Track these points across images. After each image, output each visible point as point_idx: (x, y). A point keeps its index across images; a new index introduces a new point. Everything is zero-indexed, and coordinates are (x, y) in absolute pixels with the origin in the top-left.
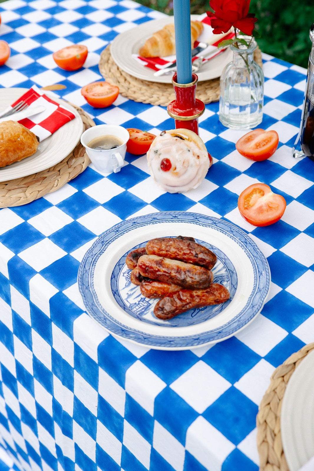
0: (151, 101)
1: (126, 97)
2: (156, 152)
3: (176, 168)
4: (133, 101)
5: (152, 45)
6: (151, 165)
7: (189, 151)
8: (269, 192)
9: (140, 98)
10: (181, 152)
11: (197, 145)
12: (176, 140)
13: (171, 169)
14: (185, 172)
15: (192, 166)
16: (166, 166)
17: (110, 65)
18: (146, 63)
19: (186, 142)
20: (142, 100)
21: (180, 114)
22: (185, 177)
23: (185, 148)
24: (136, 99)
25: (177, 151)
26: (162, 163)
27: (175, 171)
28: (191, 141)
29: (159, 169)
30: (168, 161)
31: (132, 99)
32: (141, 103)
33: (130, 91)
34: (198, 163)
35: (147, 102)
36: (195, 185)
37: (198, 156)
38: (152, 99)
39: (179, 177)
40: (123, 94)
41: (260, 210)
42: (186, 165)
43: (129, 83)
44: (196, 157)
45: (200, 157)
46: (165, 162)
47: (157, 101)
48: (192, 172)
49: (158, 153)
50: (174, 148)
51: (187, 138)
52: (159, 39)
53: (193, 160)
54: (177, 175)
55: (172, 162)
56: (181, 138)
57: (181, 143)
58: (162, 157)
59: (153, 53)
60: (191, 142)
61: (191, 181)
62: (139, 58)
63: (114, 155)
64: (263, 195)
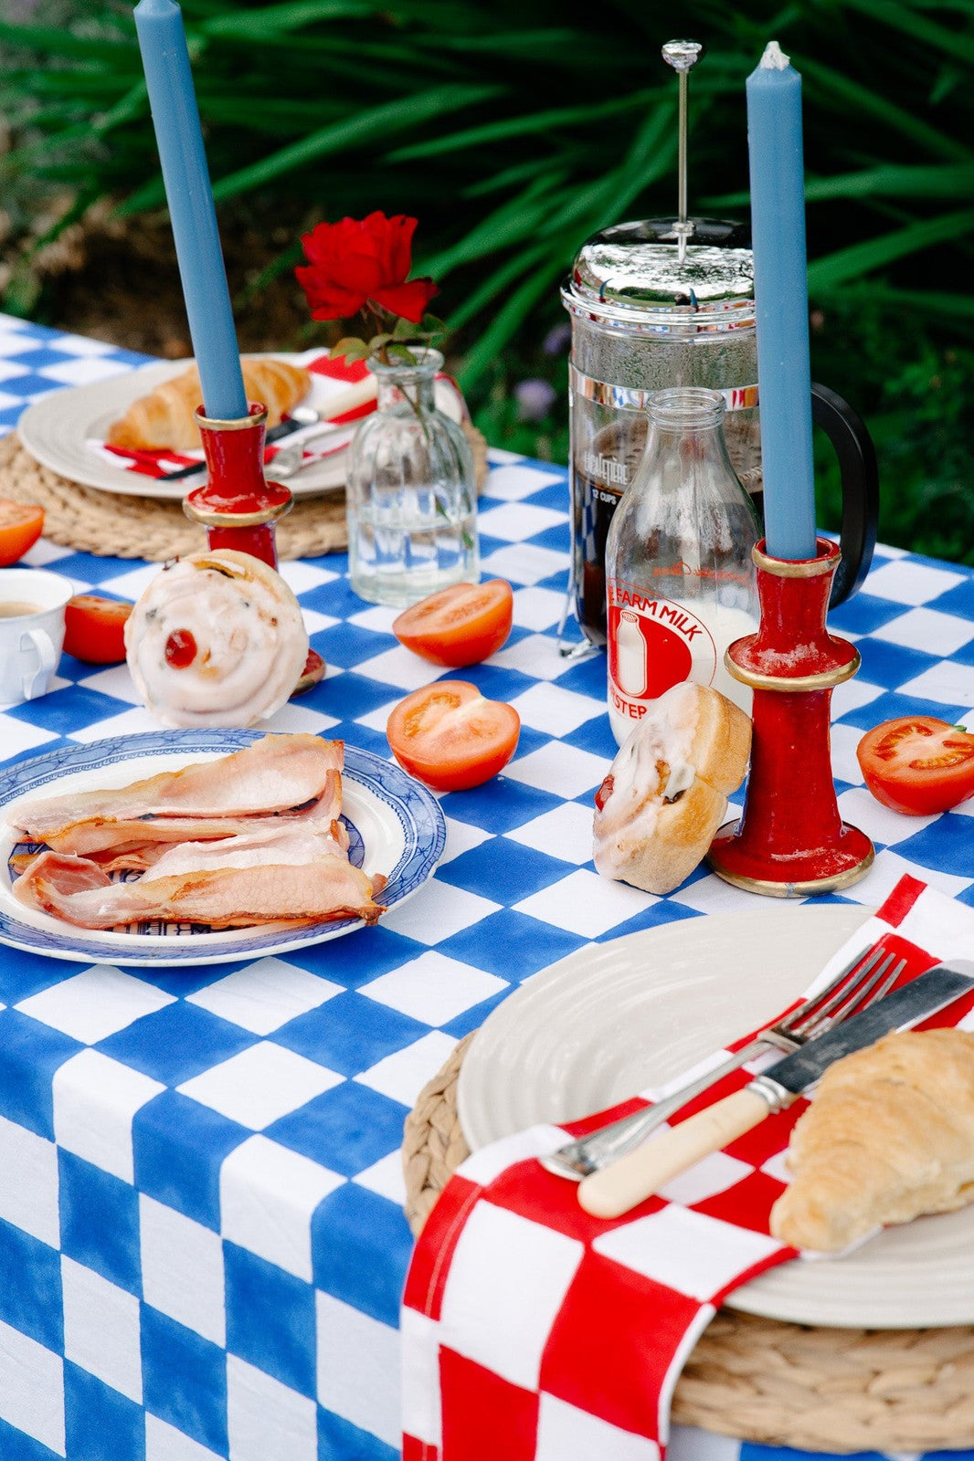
0: (143, 550)
1: (68, 544)
2: (151, 615)
3: (209, 656)
4: (88, 553)
5: (150, 413)
6: (137, 661)
7: (247, 605)
8: (475, 698)
9: (110, 544)
10: (224, 608)
11: (271, 591)
12: (210, 575)
13: (197, 660)
14: (238, 665)
15: (256, 646)
16: (182, 651)
17: (15, 473)
18: (130, 462)
19: (238, 582)
20: (117, 547)
21: (220, 509)
22: (240, 681)
23: (236, 597)
24: (97, 548)
25: (213, 606)
26: (171, 643)
27: (208, 665)
28: (251, 580)
29: (161, 665)
30: (186, 636)
31: (85, 547)
32: (113, 557)
33: (78, 528)
34: (273, 637)
35: (132, 553)
36: (266, 707)
37: (274, 621)
38: (146, 545)
39: (220, 681)
40: (57, 538)
41: (449, 738)
42: (238, 644)
43: (78, 513)
44: (268, 621)
45: (280, 620)
46: (177, 639)
47: (164, 548)
48: (255, 664)
49: (159, 615)
50: (202, 601)
51: (241, 570)
52: (170, 398)
53: (258, 629)
54: (215, 675)
55: (201, 640)
56: (224, 572)
57: (227, 586)
58: (169, 627)
59: (151, 437)
60: (251, 582)
61: (255, 693)
62: (108, 448)
63: (27, 638)
64: (457, 705)
